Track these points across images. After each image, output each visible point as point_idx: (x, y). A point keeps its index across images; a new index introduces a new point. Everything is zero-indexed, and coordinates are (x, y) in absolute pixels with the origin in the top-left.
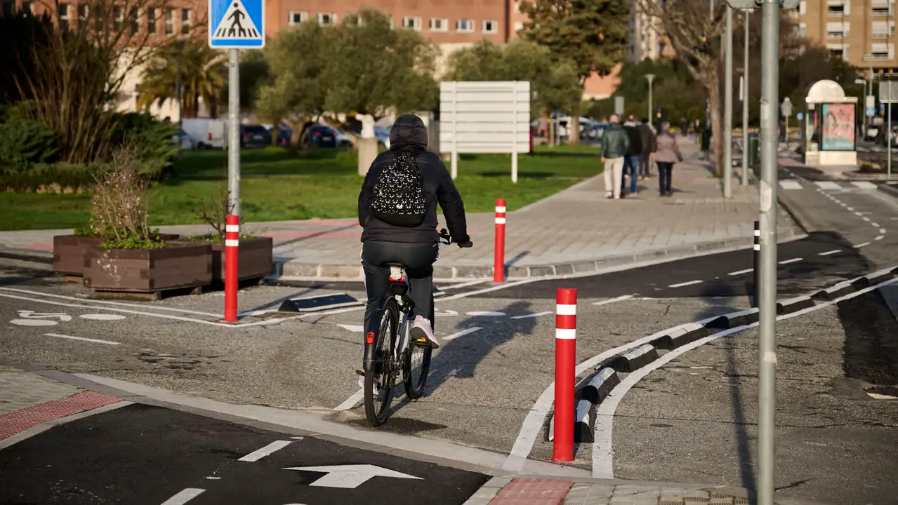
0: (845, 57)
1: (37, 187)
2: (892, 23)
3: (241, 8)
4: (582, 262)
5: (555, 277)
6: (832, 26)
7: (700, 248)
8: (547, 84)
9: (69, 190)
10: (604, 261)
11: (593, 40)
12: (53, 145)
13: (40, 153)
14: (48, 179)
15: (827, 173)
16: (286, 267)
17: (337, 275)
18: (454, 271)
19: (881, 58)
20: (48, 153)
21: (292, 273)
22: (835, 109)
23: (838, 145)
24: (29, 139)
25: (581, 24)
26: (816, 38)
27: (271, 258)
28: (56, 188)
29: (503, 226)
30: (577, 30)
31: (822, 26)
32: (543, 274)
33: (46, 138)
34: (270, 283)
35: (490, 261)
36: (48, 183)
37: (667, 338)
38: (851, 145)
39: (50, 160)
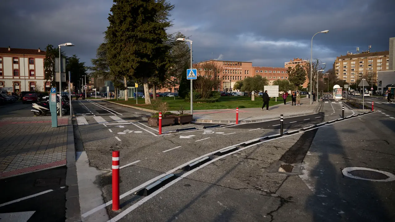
0: (346, 81)
1: (197, 102)
2: (354, 76)
3: (192, 72)
4: (258, 120)
5: (251, 123)
6: (344, 77)
7: (290, 116)
8: (289, 86)
9: (201, 103)
10: (265, 119)
11: (300, 79)
12: (200, 96)
13: (198, 97)
14: (198, 101)
15: (336, 100)
16: (197, 120)
17: (206, 122)
18: (229, 121)
19: (352, 81)
20: (199, 97)
21: (198, 121)
22: (338, 89)
23: (339, 95)
24: (196, 95)
25: (298, 77)
26: (341, 78)
27: (192, 119)
28: (199, 102)
29: (238, 113)
30: (297, 78)
31: (342, 76)
32: (248, 122)
33: (198, 95)
34: (192, 123)
35: (235, 119)
36: (198, 102)
37: (244, 144)
38: (341, 95)
39: (199, 98)
